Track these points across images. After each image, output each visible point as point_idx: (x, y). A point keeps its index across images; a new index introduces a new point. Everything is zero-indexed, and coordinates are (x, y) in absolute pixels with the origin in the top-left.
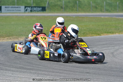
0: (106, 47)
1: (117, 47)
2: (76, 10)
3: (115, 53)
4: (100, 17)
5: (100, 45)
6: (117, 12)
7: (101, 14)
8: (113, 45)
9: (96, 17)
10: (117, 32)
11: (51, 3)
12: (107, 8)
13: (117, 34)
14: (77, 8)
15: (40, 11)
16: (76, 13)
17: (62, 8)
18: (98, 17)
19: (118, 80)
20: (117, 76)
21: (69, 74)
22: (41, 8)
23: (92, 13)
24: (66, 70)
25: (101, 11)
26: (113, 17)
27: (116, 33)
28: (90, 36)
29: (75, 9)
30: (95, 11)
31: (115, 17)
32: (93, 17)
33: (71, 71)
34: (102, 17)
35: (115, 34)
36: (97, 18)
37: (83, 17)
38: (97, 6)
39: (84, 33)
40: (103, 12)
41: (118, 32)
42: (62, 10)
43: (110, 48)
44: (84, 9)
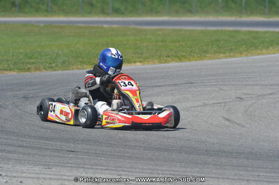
2: (47, 11)
4: (100, 25)
6: (139, 15)
7: (102, 19)
9: (91, 25)
10: (137, 60)
12: (117, 5)
13: (138, 64)
14: (48, 6)
16: (47, 16)
17: (14, 4)
19: (138, 168)
20: (137, 158)
21: (29, 154)
23: (83, 16)
24: (22, 146)
25: (103, 12)
26: (131, 27)
27: (135, 62)
28: (78, 69)
29: (43, 7)
30: (90, 13)
31: (134, 26)
32: (84, 25)
33: (33, 148)
34: (105, 26)
35: (133, 64)
36: (93, 27)
37: (62, 26)
38: (94, 2)
39: (64, 62)
40: (108, 14)
41: (141, 59)
42: (14, 9)
44: (65, 7)
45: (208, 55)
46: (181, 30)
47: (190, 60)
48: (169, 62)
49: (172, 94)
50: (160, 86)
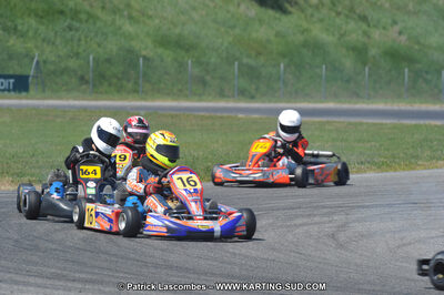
0: (303, 216)
1: (339, 218)
2: (136, 91)
3: (342, 237)
4: (233, 115)
5: (278, 209)
8: (325, 210)
9: (219, 115)
11: (45, 62)
15: (9, 90)
17: (82, 79)
18: (225, 115)
22: (12, 81)
25: (222, 95)
29: (131, 86)
32: (207, 114)
34: (240, 116)
38: (208, 78)
42: (84, 87)
43: (317, 219)
44: (162, 85)
45: (420, 163)
46: (361, 124)
47: (395, 170)
48: (365, 172)
49: (392, 219)
50: (368, 207)
